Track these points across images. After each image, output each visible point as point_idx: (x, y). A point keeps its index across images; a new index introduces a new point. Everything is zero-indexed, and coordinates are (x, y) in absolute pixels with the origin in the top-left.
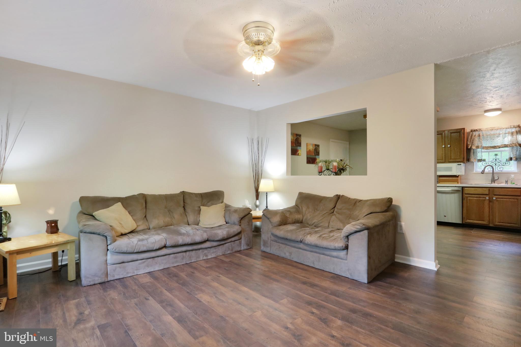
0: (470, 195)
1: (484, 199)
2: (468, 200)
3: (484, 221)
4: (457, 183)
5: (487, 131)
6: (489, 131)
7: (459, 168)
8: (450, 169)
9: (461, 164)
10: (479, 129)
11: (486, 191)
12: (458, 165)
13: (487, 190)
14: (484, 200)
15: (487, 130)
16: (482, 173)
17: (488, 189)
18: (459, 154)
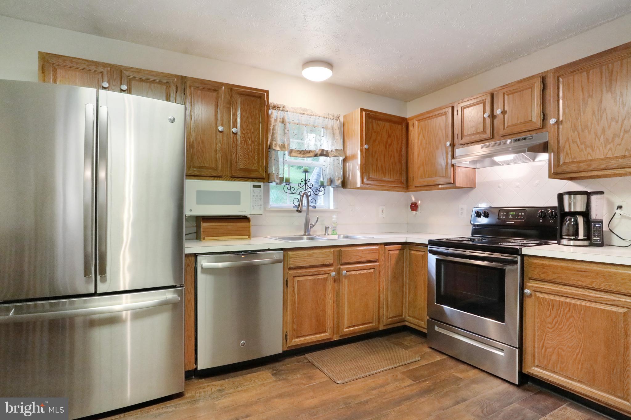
0: (300, 271)
1: (326, 276)
2: (296, 285)
3: (325, 332)
4: (247, 237)
5: (295, 114)
6: (299, 115)
7: (257, 196)
8: (235, 198)
9: (260, 186)
10: (282, 107)
11: (329, 256)
12: (254, 186)
13: (331, 253)
14: (326, 280)
15: (296, 112)
16: (299, 211)
17: (332, 250)
18: (256, 158)
